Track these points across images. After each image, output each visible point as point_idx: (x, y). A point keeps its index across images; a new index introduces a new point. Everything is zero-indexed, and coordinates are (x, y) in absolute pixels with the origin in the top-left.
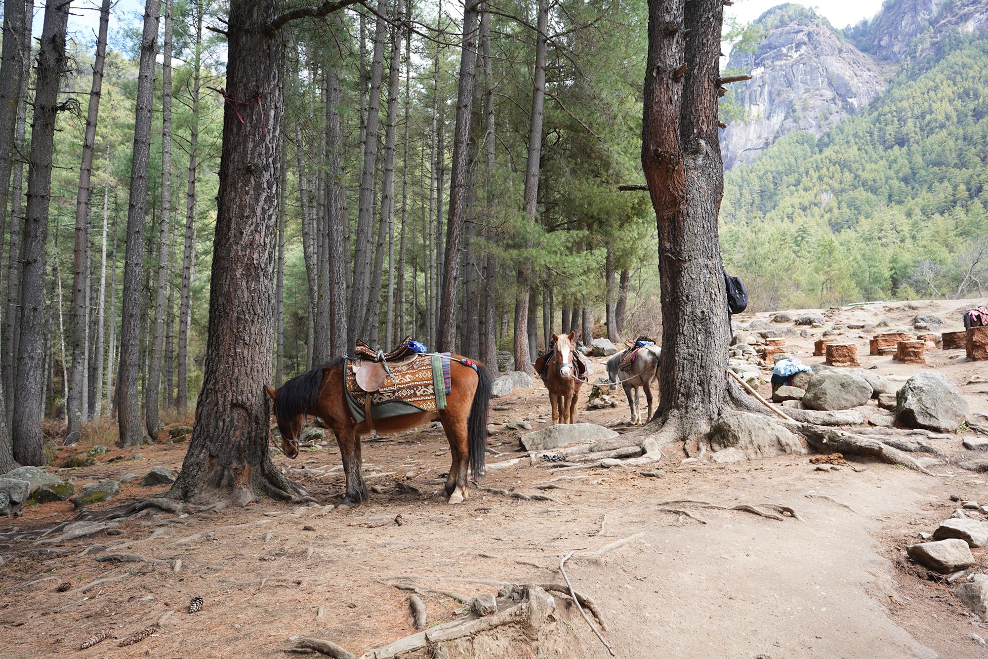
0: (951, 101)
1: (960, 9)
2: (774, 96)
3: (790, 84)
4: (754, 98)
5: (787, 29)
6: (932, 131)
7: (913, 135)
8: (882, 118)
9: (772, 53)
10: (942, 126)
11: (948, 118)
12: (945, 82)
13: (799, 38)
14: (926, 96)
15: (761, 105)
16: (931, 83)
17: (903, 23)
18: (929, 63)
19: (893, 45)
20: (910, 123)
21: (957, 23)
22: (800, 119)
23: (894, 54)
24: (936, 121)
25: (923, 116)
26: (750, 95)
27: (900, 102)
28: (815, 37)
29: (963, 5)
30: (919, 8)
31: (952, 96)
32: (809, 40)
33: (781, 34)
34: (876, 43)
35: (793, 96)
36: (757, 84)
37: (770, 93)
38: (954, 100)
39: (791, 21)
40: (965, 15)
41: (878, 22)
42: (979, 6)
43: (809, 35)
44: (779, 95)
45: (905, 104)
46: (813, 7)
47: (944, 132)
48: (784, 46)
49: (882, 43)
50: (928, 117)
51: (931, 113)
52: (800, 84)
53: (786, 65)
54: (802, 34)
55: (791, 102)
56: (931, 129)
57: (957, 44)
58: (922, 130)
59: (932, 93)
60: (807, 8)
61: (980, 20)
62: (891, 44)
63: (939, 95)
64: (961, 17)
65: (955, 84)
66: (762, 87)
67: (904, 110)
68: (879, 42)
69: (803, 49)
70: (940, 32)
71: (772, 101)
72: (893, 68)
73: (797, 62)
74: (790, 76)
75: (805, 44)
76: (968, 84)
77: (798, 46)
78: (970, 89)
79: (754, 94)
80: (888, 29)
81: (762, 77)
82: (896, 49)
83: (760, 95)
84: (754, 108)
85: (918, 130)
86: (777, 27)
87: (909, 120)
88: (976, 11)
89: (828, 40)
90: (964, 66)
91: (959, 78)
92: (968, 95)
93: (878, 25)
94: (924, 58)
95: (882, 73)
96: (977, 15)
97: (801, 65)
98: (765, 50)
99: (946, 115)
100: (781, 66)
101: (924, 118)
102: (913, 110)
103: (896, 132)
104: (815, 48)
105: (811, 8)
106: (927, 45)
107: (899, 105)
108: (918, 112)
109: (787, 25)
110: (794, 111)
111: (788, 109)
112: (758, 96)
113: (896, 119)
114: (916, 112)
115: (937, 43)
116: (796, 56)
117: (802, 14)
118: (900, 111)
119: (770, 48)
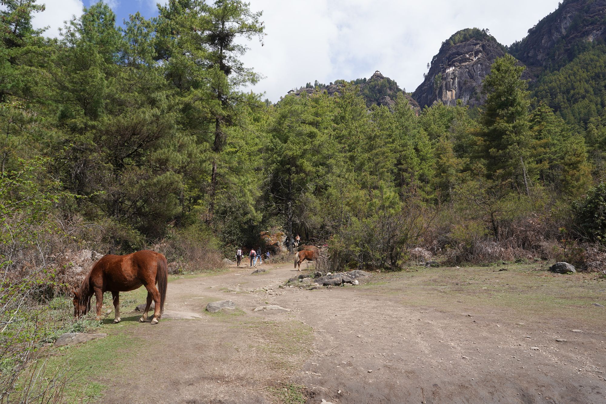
1: (583, 28)
2: (462, 85)
3: (472, 77)
4: (448, 86)
5: (468, 42)
6: (576, 101)
7: (563, 103)
8: (539, 94)
9: (459, 57)
10: (584, 97)
12: (580, 70)
13: (477, 48)
14: (568, 79)
15: (454, 91)
16: (570, 71)
17: (543, 42)
18: (565, 62)
19: (537, 56)
20: (560, 96)
21: (581, 37)
22: (480, 98)
23: (538, 61)
24: (578, 94)
25: (568, 92)
26: (446, 84)
27: (550, 83)
28: (487, 48)
29: (585, 25)
30: (553, 31)
31: (587, 78)
32: (483, 50)
33: (465, 46)
34: (525, 55)
35: (474, 84)
36: (450, 77)
37: (459, 83)
38: (589, 81)
39: (471, 38)
40: (586, 31)
41: (526, 42)
42: (595, 26)
43: (483, 46)
44: (465, 84)
45: (554, 84)
46: (485, 30)
47: (587, 101)
48: (467, 53)
49: (529, 55)
50: (572, 92)
51: (574, 89)
52: (479, 77)
53: (468, 65)
54: (478, 46)
55: (474, 88)
56: (576, 99)
57: (584, 49)
58: (568, 100)
59: (572, 77)
60: (481, 30)
61: (597, 35)
62: (535, 56)
63: (578, 78)
64: (584, 33)
65: (587, 71)
66: (454, 79)
67: (554, 88)
68: (527, 54)
69: (480, 55)
70: (570, 43)
71: (460, 88)
72: (539, 68)
73: (476, 63)
74: (472, 71)
75: (481, 52)
76: (597, 70)
77: (476, 54)
78: (599, 73)
79: (448, 84)
80: (533, 46)
81: (453, 73)
82: (539, 57)
83: (453, 84)
84: (449, 93)
85: (565, 100)
86: (462, 42)
88: (593, 29)
89: (496, 50)
90: (592, 60)
91: (589, 68)
92: (599, 77)
93: (526, 44)
94: (561, 59)
95: (532, 71)
96: (595, 31)
97: (479, 65)
98: (455, 56)
99: (585, 90)
100: (465, 66)
103: (550, 102)
104: (488, 54)
105: (483, 30)
106: (562, 51)
107: (550, 85)
109: (468, 40)
110: (476, 94)
111: (472, 93)
112: (451, 85)
113: (549, 94)
114: (562, 89)
115: (569, 50)
116: (475, 59)
117: (478, 34)
118: (551, 89)
119: (458, 54)
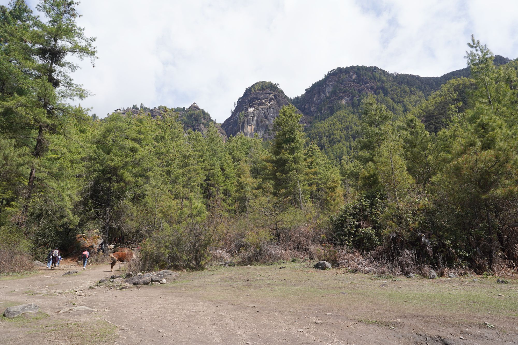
0: (341, 130)
1: (339, 94)
2: (259, 122)
3: (266, 117)
4: (249, 122)
5: (265, 91)
6: (334, 143)
7: (326, 144)
8: (311, 135)
9: (257, 101)
10: (339, 141)
11: (341, 138)
12: (337, 122)
13: (270, 96)
14: (330, 127)
15: (253, 126)
16: (331, 122)
17: (315, 99)
18: (328, 115)
19: (311, 108)
20: (324, 139)
21: (338, 99)
22: (271, 134)
23: (311, 112)
26: (247, 120)
27: (319, 129)
28: (278, 97)
29: (340, 92)
30: (321, 93)
32: (275, 98)
33: (262, 93)
34: (303, 107)
35: (268, 123)
36: (251, 115)
37: (257, 120)
39: (267, 88)
40: (341, 96)
41: (303, 98)
42: (346, 94)
43: (275, 96)
44: (261, 122)
45: (321, 130)
46: (277, 84)
47: (341, 144)
48: (263, 99)
49: (306, 107)
50: (332, 137)
51: (333, 135)
52: (271, 118)
53: (264, 108)
54: (272, 95)
55: (267, 126)
56: (334, 142)
57: (340, 108)
58: (330, 142)
59: (332, 126)
60: (274, 84)
61: (347, 100)
62: (309, 108)
63: (336, 127)
64: (339, 97)
65: (342, 124)
66: (253, 117)
67: (321, 132)
68: (305, 106)
69: (272, 102)
70: (331, 102)
71: (258, 125)
72: (311, 117)
73: (270, 107)
74: (267, 113)
75: (273, 100)
76: (347, 124)
77: (270, 101)
78: (348, 126)
79: (249, 120)
80: (308, 101)
81: (253, 112)
82: (312, 110)
83: (252, 121)
84: (249, 127)
85: (328, 142)
86: (260, 90)
87: (324, 137)
89: (283, 100)
90: (344, 116)
91: (343, 121)
92: (348, 129)
93: (303, 99)
94: (326, 113)
95: (307, 119)
96: (346, 97)
97: (272, 109)
99: (340, 136)
100: (262, 108)
101: (330, 137)
102: (325, 133)
103: (318, 143)
104: (278, 102)
105: (275, 84)
106: (326, 107)
107: (319, 130)
108: (327, 134)
109: (265, 90)
110: (269, 130)
111: (266, 129)
112: (251, 121)
113: (318, 137)
114: (326, 134)
115: (331, 107)
116: (269, 105)
117: (272, 86)
118: (319, 133)
119: (257, 99)
